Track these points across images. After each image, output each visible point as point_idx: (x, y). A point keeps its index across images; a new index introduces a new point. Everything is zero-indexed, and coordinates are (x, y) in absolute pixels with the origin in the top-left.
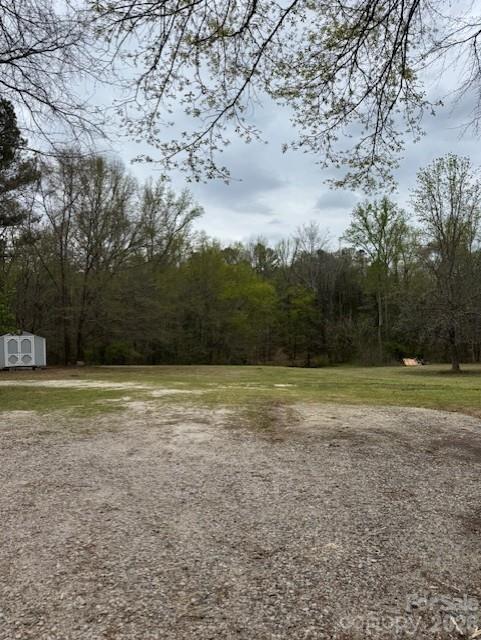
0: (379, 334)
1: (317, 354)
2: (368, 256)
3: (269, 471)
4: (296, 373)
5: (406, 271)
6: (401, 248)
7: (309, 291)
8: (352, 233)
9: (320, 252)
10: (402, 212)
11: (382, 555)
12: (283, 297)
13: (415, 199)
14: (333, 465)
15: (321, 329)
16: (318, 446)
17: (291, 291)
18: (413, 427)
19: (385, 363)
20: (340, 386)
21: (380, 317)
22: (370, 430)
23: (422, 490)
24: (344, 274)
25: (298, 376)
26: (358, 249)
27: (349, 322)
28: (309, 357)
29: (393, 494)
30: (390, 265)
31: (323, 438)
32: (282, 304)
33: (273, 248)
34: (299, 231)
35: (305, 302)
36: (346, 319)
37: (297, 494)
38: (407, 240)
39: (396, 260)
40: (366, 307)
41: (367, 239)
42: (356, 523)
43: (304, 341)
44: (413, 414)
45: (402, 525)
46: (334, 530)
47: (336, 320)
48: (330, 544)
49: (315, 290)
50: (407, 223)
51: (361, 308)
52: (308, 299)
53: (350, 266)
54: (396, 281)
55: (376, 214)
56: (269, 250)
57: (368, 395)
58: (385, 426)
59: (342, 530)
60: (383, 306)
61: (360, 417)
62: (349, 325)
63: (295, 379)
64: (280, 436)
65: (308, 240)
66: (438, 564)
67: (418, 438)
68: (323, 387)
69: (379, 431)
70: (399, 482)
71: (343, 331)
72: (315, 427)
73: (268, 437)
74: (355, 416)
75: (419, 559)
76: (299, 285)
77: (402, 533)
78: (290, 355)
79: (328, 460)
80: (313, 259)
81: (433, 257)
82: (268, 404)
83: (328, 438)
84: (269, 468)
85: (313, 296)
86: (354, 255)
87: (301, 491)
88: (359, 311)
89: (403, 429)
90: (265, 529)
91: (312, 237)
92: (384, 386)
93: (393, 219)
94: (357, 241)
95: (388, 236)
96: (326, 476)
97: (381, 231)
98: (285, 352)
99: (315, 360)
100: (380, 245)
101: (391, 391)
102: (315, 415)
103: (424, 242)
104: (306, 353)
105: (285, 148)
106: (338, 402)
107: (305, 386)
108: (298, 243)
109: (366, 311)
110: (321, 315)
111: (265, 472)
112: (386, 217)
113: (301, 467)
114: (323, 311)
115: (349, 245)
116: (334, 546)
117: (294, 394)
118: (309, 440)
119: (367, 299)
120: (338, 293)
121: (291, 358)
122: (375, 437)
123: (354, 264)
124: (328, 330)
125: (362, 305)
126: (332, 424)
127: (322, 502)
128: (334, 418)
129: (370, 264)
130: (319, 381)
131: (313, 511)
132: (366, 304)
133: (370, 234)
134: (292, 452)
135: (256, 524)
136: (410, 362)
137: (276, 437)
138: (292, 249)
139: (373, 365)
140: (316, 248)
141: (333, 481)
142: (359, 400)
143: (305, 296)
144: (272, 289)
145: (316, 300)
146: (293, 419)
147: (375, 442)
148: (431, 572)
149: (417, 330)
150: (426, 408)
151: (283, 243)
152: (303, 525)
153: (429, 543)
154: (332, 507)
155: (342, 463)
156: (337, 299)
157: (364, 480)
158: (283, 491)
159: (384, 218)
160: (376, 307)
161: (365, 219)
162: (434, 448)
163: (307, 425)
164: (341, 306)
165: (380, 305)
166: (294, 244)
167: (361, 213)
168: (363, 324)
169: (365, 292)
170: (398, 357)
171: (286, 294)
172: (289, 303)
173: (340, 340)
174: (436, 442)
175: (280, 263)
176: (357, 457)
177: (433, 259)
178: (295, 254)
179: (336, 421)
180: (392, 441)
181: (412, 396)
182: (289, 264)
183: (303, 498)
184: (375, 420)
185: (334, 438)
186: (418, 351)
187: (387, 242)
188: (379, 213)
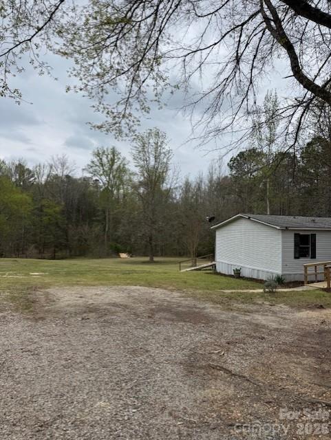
0: (106, 236)
1: (61, 249)
2: (101, 184)
3: (36, 346)
4: (47, 264)
5: (124, 197)
6: (122, 182)
7: (58, 203)
8: (92, 167)
9: (68, 177)
10: (124, 159)
11: (140, 404)
12: (36, 207)
13: (134, 152)
14: (87, 335)
15: (65, 232)
16: (72, 320)
17: (44, 202)
18: (136, 300)
19: (108, 256)
20: (82, 273)
21: (107, 225)
22: (109, 304)
23: (152, 347)
24: (84, 194)
25: (47, 266)
26: (94, 178)
27: (86, 228)
28: (55, 252)
29: (134, 352)
30: (115, 192)
31: (76, 314)
32: (36, 211)
33: (31, 168)
34: (53, 159)
35: (54, 211)
36: (84, 226)
37: (64, 362)
38: (126, 177)
39: (118, 190)
40: (98, 218)
41: (101, 173)
42: (114, 381)
43: (52, 240)
44: (133, 291)
45: (147, 376)
46: (99, 390)
47: (77, 226)
48: (98, 403)
49: (63, 203)
50: (126, 167)
51: (94, 218)
52: (57, 209)
53: (89, 189)
54: (118, 202)
55: (107, 156)
56: (28, 169)
57: (102, 279)
58: (118, 301)
59: (105, 389)
60: (109, 218)
61: (101, 295)
62: (86, 229)
63: (46, 268)
64: (42, 315)
65: (60, 167)
66: (177, 403)
67: (141, 308)
68: (68, 274)
69: (115, 305)
70: (136, 342)
71: (82, 234)
72: (68, 306)
73: (31, 317)
74: (96, 294)
75: (164, 402)
76: (51, 198)
77: (149, 383)
78: (40, 250)
79: (82, 331)
80: (62, 181)
81: (142, 190)
82: (28, 289)
83: (80, 313)
84: (35, 343)
85: (61, 207)
86: (91, 182)
87: (66, 360)
88: (93, 221)
89: (129, 302)
90: (41, 401)
91: (63, 165)
92: (111, 272)
93: (119, 163)
94: (95, 173)
95: (115, 173)
96: (83, 344)
97: (111, 169)
98: (36, 248)
99: (59, 254)
100: (109, 178)
101: (115, 275)
102: (67, 296)
103: (136, 179)
104: (53, 249)
105: (68, 89)
106: (83, 285)
107: (55, 274)
108: (51, 167)
109: (98, 221)
110: (66, 222)
111: (32, 347)
112: (114, 160)
113: (63, 339)
114: (68, 219)
115: (89, 175)
116: (103, 404)
117: (47, 280)
118: (66, 316)
119: (100, 213)
120: (79, 207)
121: (40, 253)
122: (113, 309)
123: (92, 189)
124: (71, 232)
125: (95, 217)
126: (81, 301)
127: (84, 366)
128: (81, 297)
129: (102, 189)
130: (65, 270)
131: (79, 376)
132: (98, 216)
133: (103, 169)
134: (53, 328)
135: (32, 396)
136: (123, 255)
137: (38, 316)
138: (46, 171)
139: (100, 258)
140: (65, 173)
141: (90, 348)
142: (96, 283)
143: (55, 208)
144: (29, 200)
145: (63, 211)
146: (49, 300)
147: (113, 313)
148: (175, 411)
149: (129, 236)
150: (140, 286)
151: (40, 166)
152: (74, 390)
153: (168, 387)
154: (93, 370)
155: (93, 332)
156: (78, 211)
157: (112, 344)
158: (51, 362)
159: (113, 161)
160: (105, 218)
161: (101, 159)
162: (152, 314)
163: (63, 304)
164: (81, 216)
165: (107, 218)
166: (48, 168)
167: (98, 155)
168: (96, 229)
169: (98, 208)
170: (117, 252)
171: (40, 205)
172: (42, 211)
173: (79, 240)
174: (152, 310)
175: (37, 180)
176: (104, 326)
177: (141, 191)
178: (48, 176)
179: (84, 299)
180: (125, 311)
181: (129, 278)
182: (43, 183)
183: (69, 365)
184: (110, 297)
185: (85, 312)
186: (128, 248)
187: (114, 177)
188: (109, 156)
